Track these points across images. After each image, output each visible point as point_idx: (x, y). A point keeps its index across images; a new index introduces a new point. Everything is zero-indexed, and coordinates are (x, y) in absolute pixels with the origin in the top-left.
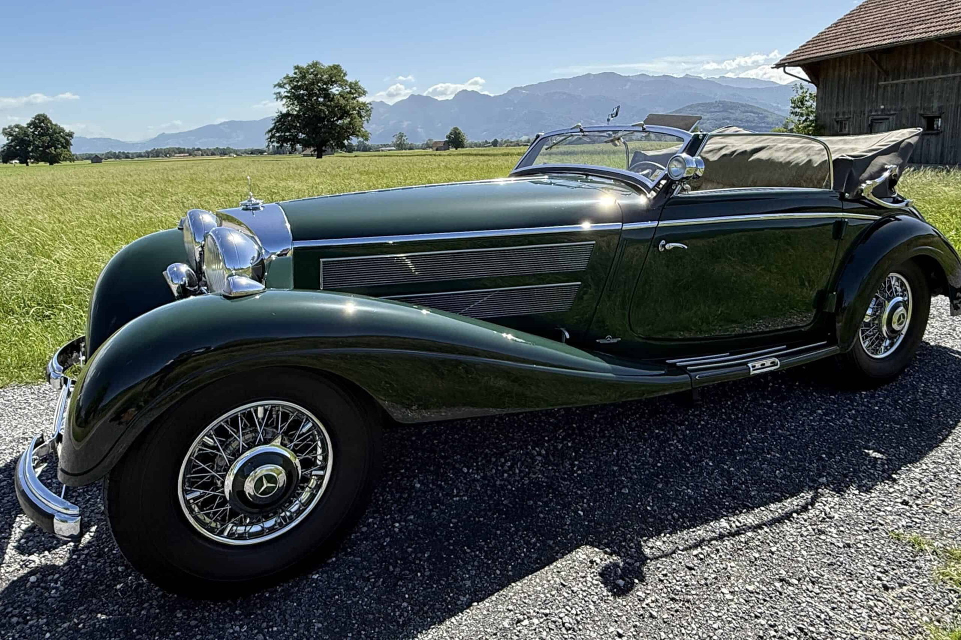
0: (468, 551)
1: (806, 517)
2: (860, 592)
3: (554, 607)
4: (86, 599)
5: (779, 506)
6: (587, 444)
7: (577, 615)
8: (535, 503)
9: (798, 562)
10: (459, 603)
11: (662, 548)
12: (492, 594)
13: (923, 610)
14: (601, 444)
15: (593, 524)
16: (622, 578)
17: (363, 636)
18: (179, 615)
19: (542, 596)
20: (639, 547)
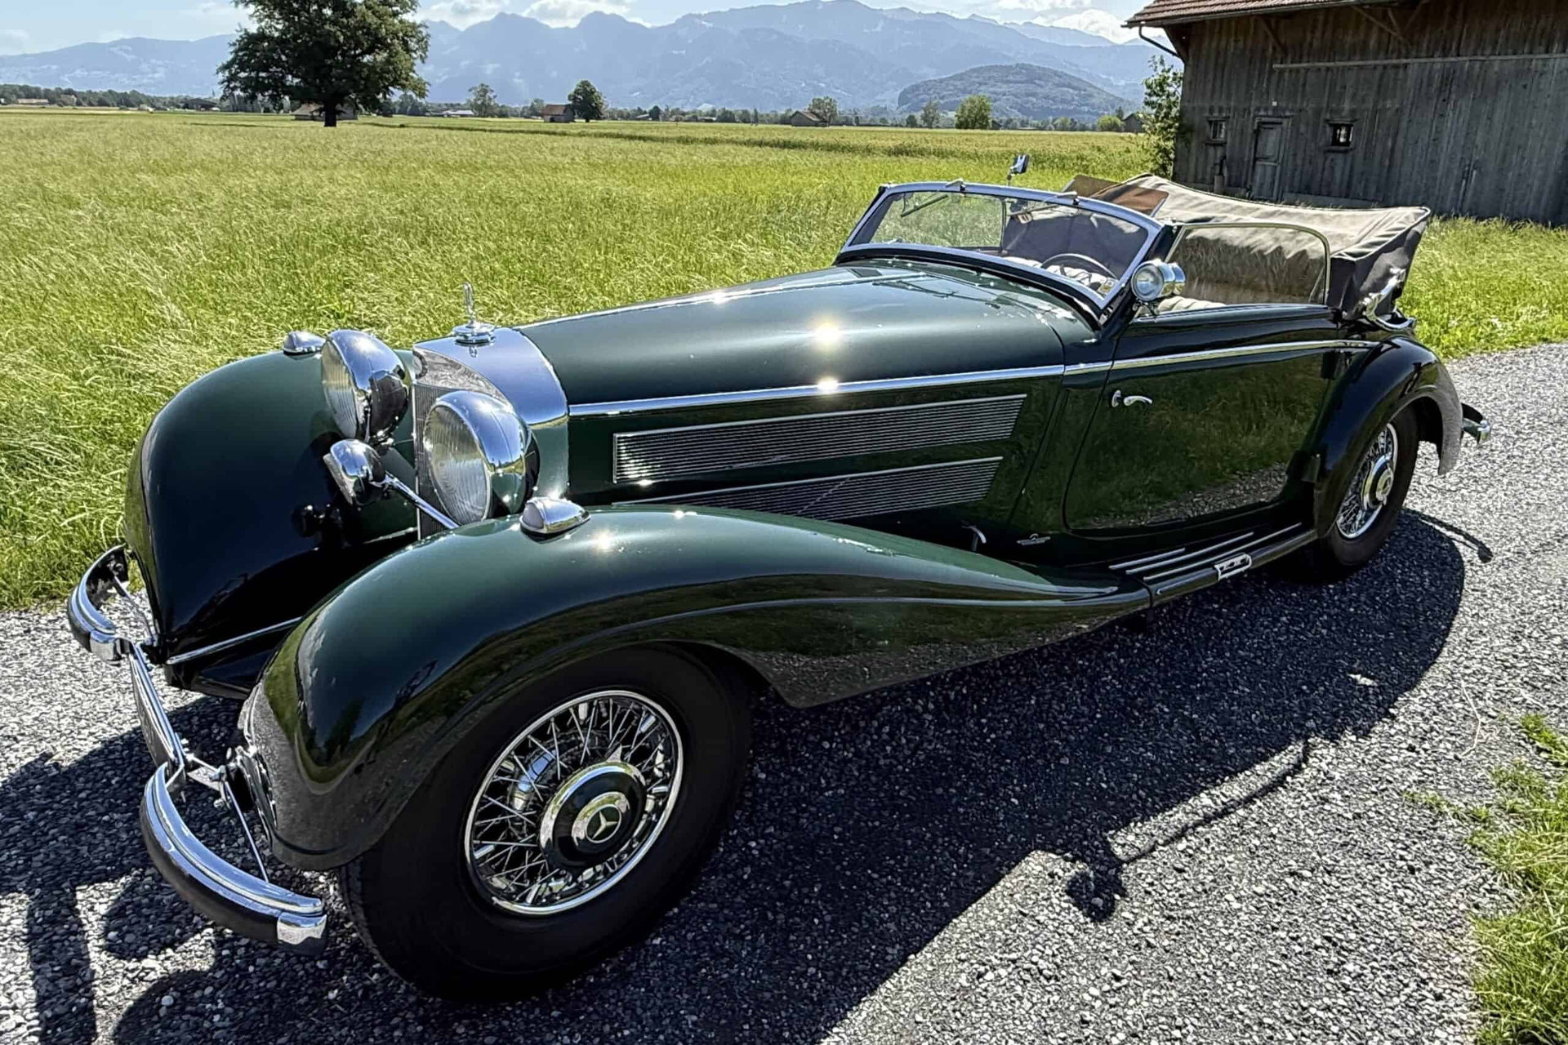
0: (875, 876)
1: (1302, 781)
2: (1383, 879)
3: (1021, 948)
4: (284, 1023)
5: (1267, 767)
6: (990, 691)
7: (1054, 955)
8: (946, 791)
9: (1306, 846)
10: (889, 958)
11: (1137, 845)
12: (931, 939)
13: (1458, 895)
14: (1009, 688)
15: (1036, 817)
16: (1097, 895)
17: (766, 1027)
18: (461, 1030)
19: (999, 933)
20: (1107, 846)
